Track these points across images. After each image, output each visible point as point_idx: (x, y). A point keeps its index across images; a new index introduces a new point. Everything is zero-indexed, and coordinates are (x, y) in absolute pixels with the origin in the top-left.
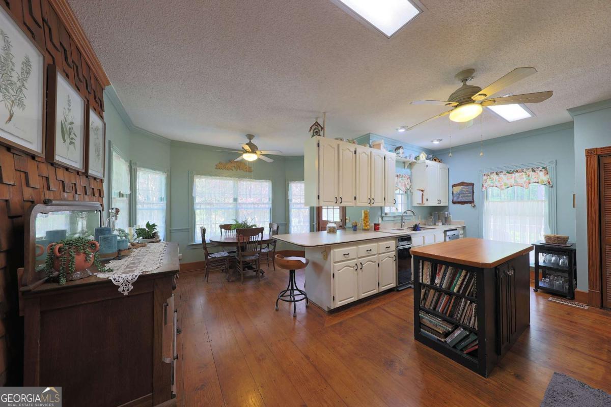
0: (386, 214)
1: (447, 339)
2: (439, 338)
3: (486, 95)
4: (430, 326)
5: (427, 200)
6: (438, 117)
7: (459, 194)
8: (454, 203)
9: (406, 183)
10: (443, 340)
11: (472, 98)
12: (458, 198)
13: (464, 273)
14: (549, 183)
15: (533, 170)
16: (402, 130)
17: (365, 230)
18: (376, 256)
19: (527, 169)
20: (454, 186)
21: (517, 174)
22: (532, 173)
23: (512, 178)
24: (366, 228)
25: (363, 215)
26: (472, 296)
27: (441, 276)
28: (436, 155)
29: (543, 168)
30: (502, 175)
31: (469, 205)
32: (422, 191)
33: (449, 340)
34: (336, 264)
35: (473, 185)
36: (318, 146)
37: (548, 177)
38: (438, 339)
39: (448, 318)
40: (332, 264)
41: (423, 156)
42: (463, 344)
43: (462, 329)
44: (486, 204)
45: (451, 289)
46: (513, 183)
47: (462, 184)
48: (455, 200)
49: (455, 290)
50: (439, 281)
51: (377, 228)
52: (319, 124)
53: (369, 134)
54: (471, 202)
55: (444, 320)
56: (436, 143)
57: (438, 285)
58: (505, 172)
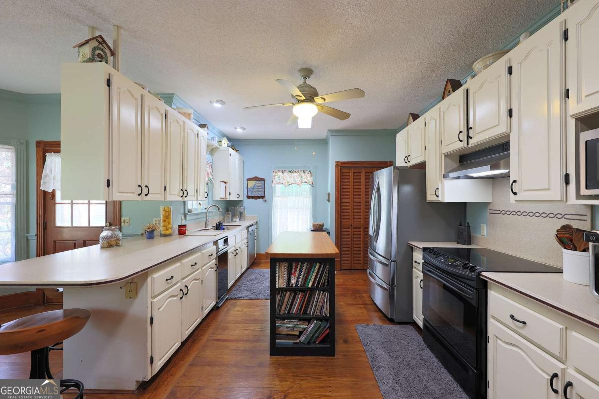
0: (190, 211)
1: (301, 338)
2: (294, 341)
3: (325, 99)
4: (288, 333)
5: (230, 194)
6: (281, 105)
7: (253, 188)
8: (248, 197)
9: (209, 171)
10: (298, 341)
11: (315, 98)
12: (252, 192)
13: (318, 265)
14: (313, 183)
15: (304, 172)
16: (217, 105)
17: (165, 236)
18: (200, 270)
19: (301, 171)
20: (248, 179)
21: (295, 174)
22: (303, 174)
23: (291, 177)
24: (168, 232)
25: (162, 213)
26: (324, 286)
27: (296, 275)
28: (235, 143)
29: (310, 171)
30: (285, 174)
31: (261, 200)
32: (225, 182)
33: (303, 338)
34: (155, 300)
35: (264, 180)
36: (109, 85)
37: (312, 178)
38: (294, 343)
39: (303, 316)
40: (149, 300)
41: (225, 142)
42: (316, 335)
43: (316, 321)
44: (274, 198)
45: (307, 285)
46: (292, 182)
47: (256, 178)
48: (249, 194)
49: (310, 286)
50: (295, 281)
51: (182, 231)
52: (105, 42)
53: (173, 94)
54: (263, 197)
55: (300, 319)
56: (239, 130)
57: (294, 286)
58: (287, 171)
